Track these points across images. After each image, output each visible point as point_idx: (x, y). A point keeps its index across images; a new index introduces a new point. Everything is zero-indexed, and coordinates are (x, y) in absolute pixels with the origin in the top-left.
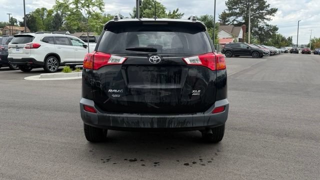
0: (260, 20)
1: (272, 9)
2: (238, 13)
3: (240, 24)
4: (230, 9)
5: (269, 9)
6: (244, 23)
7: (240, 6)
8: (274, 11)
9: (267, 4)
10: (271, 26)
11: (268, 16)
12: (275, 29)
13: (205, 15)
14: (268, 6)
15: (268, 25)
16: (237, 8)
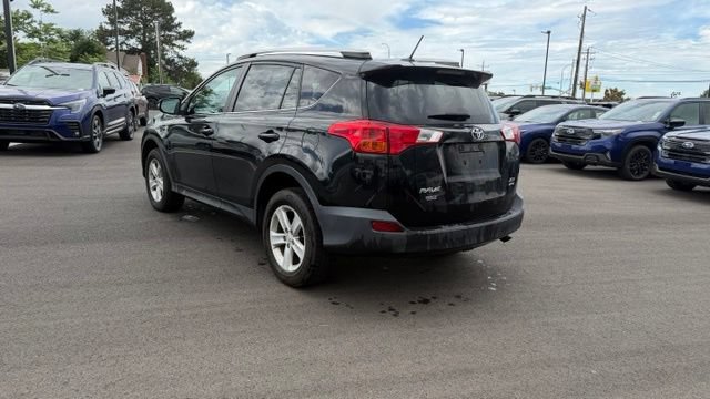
0: (167, 47)
1: (185, 32)
2: (128, 32)
3: (132, 51)
4: (112, 22)
5: (181, 30)
6: (141, 50)
7: (132, 19)
8: (187, 35)
9: (176, 22)
10: (186, 59)
11: (179, 42)
12: (193, 64)
13: (76, 28)
14: (179, 24)
15: (180, 57)
16: (127, 22)
